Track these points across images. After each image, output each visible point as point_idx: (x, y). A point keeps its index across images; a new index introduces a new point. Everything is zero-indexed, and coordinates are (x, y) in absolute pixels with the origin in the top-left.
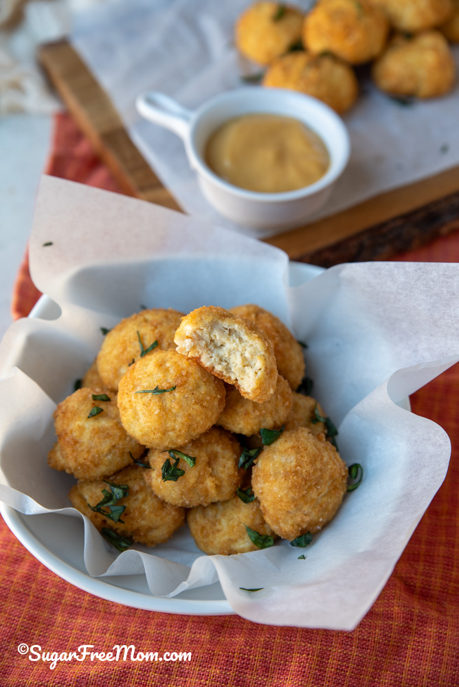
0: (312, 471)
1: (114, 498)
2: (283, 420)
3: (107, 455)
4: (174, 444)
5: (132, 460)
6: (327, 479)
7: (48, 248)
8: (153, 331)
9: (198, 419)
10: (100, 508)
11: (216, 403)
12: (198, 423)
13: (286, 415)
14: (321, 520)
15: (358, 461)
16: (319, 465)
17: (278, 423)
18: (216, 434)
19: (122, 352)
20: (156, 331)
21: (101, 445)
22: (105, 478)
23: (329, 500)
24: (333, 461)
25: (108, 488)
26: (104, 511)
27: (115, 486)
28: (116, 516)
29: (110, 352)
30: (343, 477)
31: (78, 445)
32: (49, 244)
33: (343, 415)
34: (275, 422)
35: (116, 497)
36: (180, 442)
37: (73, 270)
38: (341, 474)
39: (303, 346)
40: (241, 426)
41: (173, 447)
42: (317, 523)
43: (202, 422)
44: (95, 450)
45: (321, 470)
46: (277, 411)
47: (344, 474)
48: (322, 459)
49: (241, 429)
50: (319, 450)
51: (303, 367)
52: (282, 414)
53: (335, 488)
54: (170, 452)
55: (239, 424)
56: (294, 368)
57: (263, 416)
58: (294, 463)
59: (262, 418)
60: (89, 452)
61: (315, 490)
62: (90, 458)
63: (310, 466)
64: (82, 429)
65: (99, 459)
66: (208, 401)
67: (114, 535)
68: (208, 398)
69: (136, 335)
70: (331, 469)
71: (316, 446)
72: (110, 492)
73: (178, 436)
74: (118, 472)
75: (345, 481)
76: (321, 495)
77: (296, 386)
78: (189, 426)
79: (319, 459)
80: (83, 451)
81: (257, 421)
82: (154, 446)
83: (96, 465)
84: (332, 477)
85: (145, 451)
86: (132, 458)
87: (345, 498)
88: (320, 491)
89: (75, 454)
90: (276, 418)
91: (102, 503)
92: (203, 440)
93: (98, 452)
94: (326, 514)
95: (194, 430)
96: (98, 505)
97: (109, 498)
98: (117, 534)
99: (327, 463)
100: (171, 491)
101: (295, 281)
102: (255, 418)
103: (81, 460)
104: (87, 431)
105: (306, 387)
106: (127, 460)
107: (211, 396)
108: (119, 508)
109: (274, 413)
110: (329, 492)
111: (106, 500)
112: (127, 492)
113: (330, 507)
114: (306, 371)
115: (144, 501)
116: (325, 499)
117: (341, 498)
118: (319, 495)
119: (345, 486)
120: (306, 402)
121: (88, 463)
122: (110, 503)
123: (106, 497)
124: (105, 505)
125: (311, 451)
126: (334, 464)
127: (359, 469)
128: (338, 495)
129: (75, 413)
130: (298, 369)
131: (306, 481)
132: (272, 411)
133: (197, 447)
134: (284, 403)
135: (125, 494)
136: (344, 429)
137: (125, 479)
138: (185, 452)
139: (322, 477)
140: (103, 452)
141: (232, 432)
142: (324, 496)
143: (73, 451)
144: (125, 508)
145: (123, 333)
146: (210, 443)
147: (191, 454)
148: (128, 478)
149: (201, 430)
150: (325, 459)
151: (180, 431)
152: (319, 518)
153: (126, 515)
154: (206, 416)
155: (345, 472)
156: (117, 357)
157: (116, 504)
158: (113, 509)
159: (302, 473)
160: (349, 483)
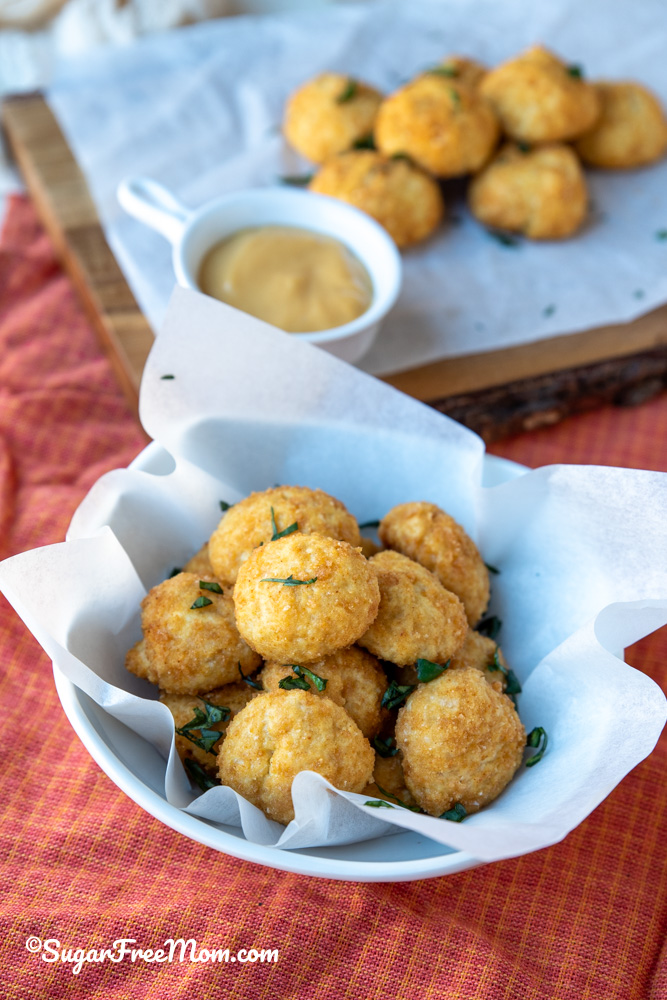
0: (478, 724)
1: (209, 720)
2: (450, 653)
3: (209, 661)
4: (302, 656)
5: (240, 676)
6: (498, 739)
7: (168, 383)
8: (293, 510)
9: (340, 626)
10: (187, 731)
11: (366, 609)
12: (338, 632)
13: (455, 648)
14: (481, 794)
15: (539, 726)
16: (488, 718)
17: (444, 656)
18: (357, 657)
19: (247, 533)
20: (298, 511)
21: (203, 646)
22: (201, 694)
23: (496, 769)
24: (509, 718)
25: (202, 707)
26: (192, 736)
27: (212, 705)
28: (208, 742)
29: (231, 532)
30: (519, 744)
31: (172, 642)
32: (170, 377)
33: (529, 672)
34: (439, 654)
35: (212, 719)
36: (310, 654)
37: (195, 419)
38: (516, 737)
39: (493, 571)
40: (393, 650)
41: (300, 660)
42: (475, 798)
43: (343, 632)
44: (194, 652)
45: (491, 726)
46: (444, 639)
47: (520, 739)
48: (494, 712)
49: (393, 654)
50: (492, 699)
51: (486, 596)
52: (450, 646)
53: (506, 756)
54: (294, 666)
55: (391, 646)
56: (475, 594)
57: (425, 641)
58: (456, 710)
59: (422, 645)
60: (185, 653)
61: (479, 750)
62: (186, 662)
63: (476, 717)
64: (181, 621)
65: (198, 665)
66: (355, 605)
67: (200, 770)
68: (357, 601)
69: (270, 513)
70: (505, 727)
71: (488, 694)
72: (205, 712)
73: (309, 646)
74: (218, 689)
75: (520, 750)
76: (487, 760)
77: (474, 623)
78: (327, 634)
79: (490, 710)
80: (178, 650)
81: (415, 646)
82: (275, 657)
83: (193, 673)
84: (503, 739)
85: (260, 664)
86: (241, 672)
87: (518, 773)
88: (485, 753)
89: (166, 654)
90: (441, 648)
91: (191, 725)
92: (340, 661)
93: (197, 655)
94: (489, 787)
95: (331, 641)
96: (186, 726)
97: (201, 719)
98: (204, 770)
99: (500, 719)
101: (490, 480)
102: (414, 642)
103: (173, 663)
104: (188, 625)
105: (489, 626)
106: (234, 674)
107: (360, 599)
108: (214, 734)
109: (439, 641)
110: (498, 759)
111: (197, 721)
112: (227, 715)
113: (496, 779)
114: (489, 604)
116: (490, 767)
117: (512, 772)
118: (483, 758)
119: (520, 757)
120: (485, 644)
121: (183, 667)
122: (203, 727)
123: (198, 717)
124: (195, 728)
125: (481, 697)
126: (510, 722)
127: (542, 737)
128: (508, 765)
129: (174, 601)
130: (480, 598)
131: (469, 735)
132: (437, 638)
133: (331, 668)
134: (455, 632)
135: (224, 718)
136: (530, 686)
137: (226, 700)
138: (314, 671)
139: (490, 735)
140: (204, 656)
141: (380, 658)
142: (490, 762)
143: (164, 649)
144: (221, 734)
145: (252, 508)
146: (348, 666)
147: (321, 674)
148: (230, 700)
149: (340, 643)
150: (499, 712)
151: (313, 639)
152: (478, 791)
154: (351, 624)
155: (523, 737)
156: (239, 538)
157: (211, 729)
158: (206, 733)
159: (464, 724)
160: (525, 755)
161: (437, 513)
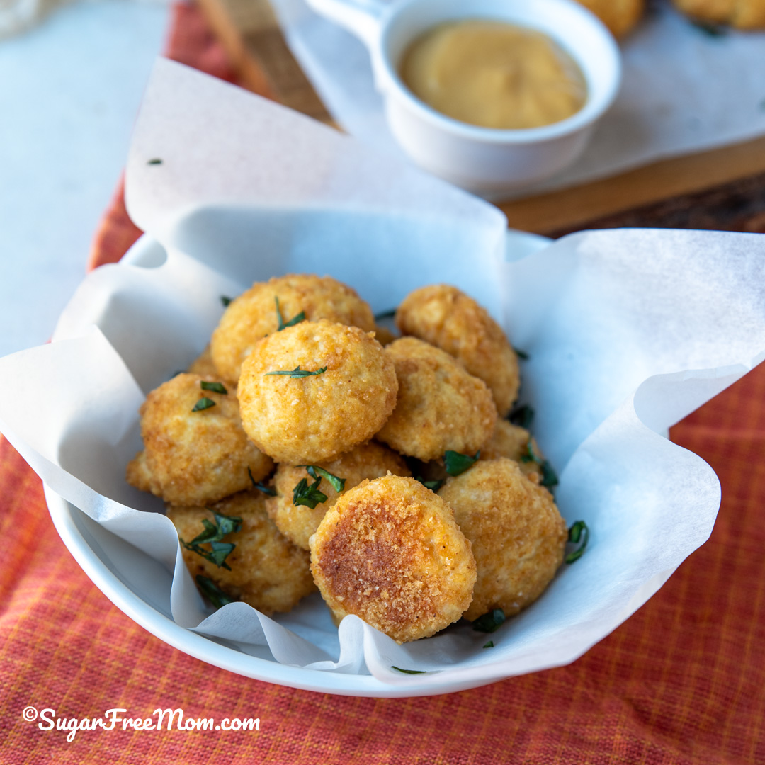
0: (514, 517)
1: (220, 531)
2: (479, 444)
3: (215, 467)
4: (316, 455)
5: (250, 483)
6: (536, 534)
7: (155, 168)
8: (299, 299)
9: (355, 419)
10: (197, 546)
11: (383, 399)
12: (354, 425)
13: (483, 438)
14: (520, 594)
15: (579, 519)
16: (525, 511)
17: (471, 447)
18: (377, 454)
19: (251, 326)
20: (304, 300)
21: (208, 451)
22: (209, 504)
23: (536, 567)
24: (548, 511)
25: (212, 518)
26: (203, 550)
27: (222, 516)
28: (220, 557)
29: (233, 327)
30: (560, 538)
31: (174, 449)
32: (156, 162)
33: (565, 461)
34: (466, 446)
35: (223, 530)
36: (325, 452)
37: (188, 207)
38: (556, 531)
39: (522, 356)
40: (416, 443)
41: (314, 460)
42: (515, 599)
43: (359, 425)
44: (198, 458)
45: (528, 520)
46: (471, 429)
47: (561, 533)
48: (531, 504)
49: (416, 448)
50: (528, 490)
51: (516, 383)
52: (478, 436)
53: (546, 552)
54: (308, 467)
55: (413, 440)
56: (503, 380)
57: (451, 432)
58: (489, 503)
59: (447, 436)
60: (189, 460)
61: (516, 546)
62: (190, 469)
63: (512, 509)
64: (182, 426)
65: (204, 472)
66: (370, 395)
67: (213, 587)
68: (372, 390)
69: (274, 303)
70: (543, 520)
71: (524, 485)
72: (215, 524)
73: (322, 443)
74: (228, 498)
75: (561, 545)
76: (527, 556)
77: (505, 412)
78: (341, 429)
79: (527, 502)
80: (181, 457)
81: (439, 438)
82: (288, 459)
83: (198, 481)
84: (543, 533)
85: (272, 468)
86: (252, 478)
87: (560, 570)
88: (523, 549)
89: (168, 462)
90: (469, 439)
91: (200, 538)
92: (358, 458)
93: (202, 461)
94: (529, 587)
95: (347, 436)
96: (196, 540)
97: (211, 532)
98: (218, 587)
99: (538, 512)
100: (303, 527)
101: (513, 255)
102: (438, 433)
103: (176, 471)
104: (190, 429)
105: (521, 415)
106: (243, 481)
107: (376, 388)
108: (227, 546)
109: (466, 430)
110: (537, 555)
111: (207, 534)
112: (238, 524)
113: (537, 577)
114: (520, 391)
115: (262, 543)
116: (530, 564)
117: (553, 569)
118: (521, 555)
119: (561, 554)
120: (516, 434)
121: (187, 476)
122: (213, 539)
123: (207, 529)
124: (205, 541)
125: (516, 489)
126: (549, 514)
127: (584, 532)
128: (549, 562)
129: (174, 404)
130: (509, 384)
131: (504, 530)
132: (463, 428)
133: (349, 466)
134: (482, 420)
135: (236, 528)
136: (568, 477)
137: (237, 509)
138: (330, 471)
139: (527, 529)
140: (210, 462)
141: (402, 453)
142: (529, 560)
143: (166, 457)
144: (234, 547)
145: (255, 300)
146: (368, 463)
147: (339, 474)
148: (242, 508)
149: (355, 438)
150: (536, 505)
151: (326, 435)
152: (517, 592)
153: (234, 559)
154: (367, 416)
155: (564, 531)
156: (242, 333)
157: (222, 541)
158: (216, 546)
159: (499, 517)
160: (567, 551)
161: (457, 296)
